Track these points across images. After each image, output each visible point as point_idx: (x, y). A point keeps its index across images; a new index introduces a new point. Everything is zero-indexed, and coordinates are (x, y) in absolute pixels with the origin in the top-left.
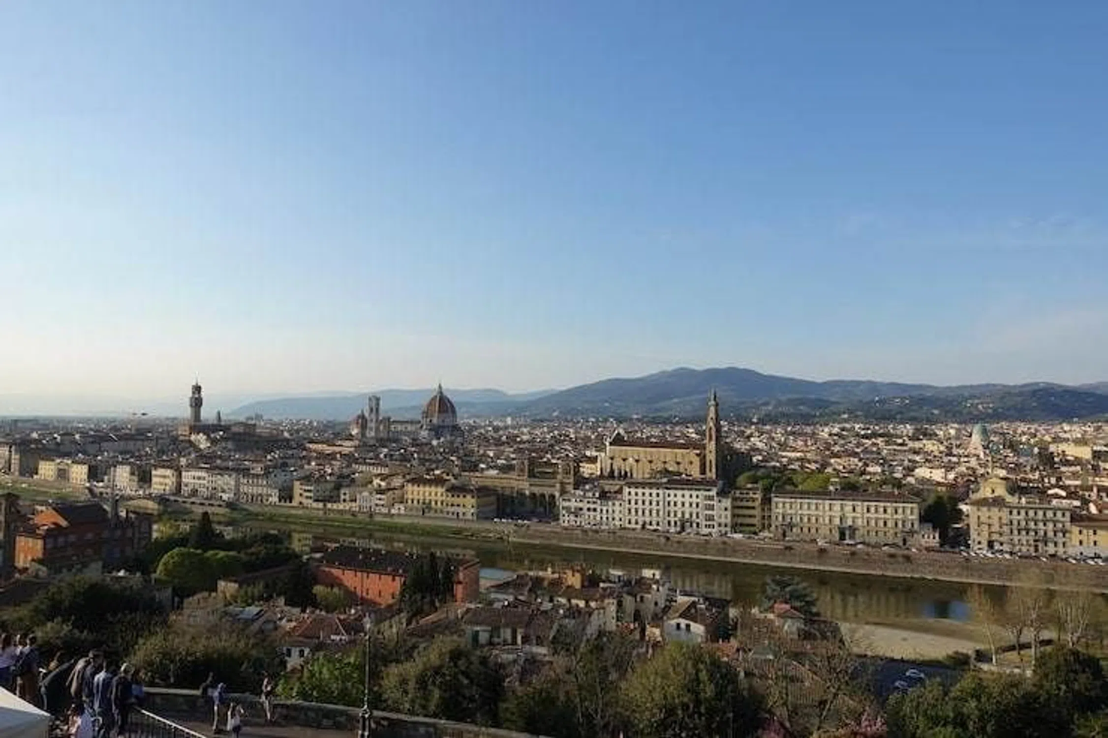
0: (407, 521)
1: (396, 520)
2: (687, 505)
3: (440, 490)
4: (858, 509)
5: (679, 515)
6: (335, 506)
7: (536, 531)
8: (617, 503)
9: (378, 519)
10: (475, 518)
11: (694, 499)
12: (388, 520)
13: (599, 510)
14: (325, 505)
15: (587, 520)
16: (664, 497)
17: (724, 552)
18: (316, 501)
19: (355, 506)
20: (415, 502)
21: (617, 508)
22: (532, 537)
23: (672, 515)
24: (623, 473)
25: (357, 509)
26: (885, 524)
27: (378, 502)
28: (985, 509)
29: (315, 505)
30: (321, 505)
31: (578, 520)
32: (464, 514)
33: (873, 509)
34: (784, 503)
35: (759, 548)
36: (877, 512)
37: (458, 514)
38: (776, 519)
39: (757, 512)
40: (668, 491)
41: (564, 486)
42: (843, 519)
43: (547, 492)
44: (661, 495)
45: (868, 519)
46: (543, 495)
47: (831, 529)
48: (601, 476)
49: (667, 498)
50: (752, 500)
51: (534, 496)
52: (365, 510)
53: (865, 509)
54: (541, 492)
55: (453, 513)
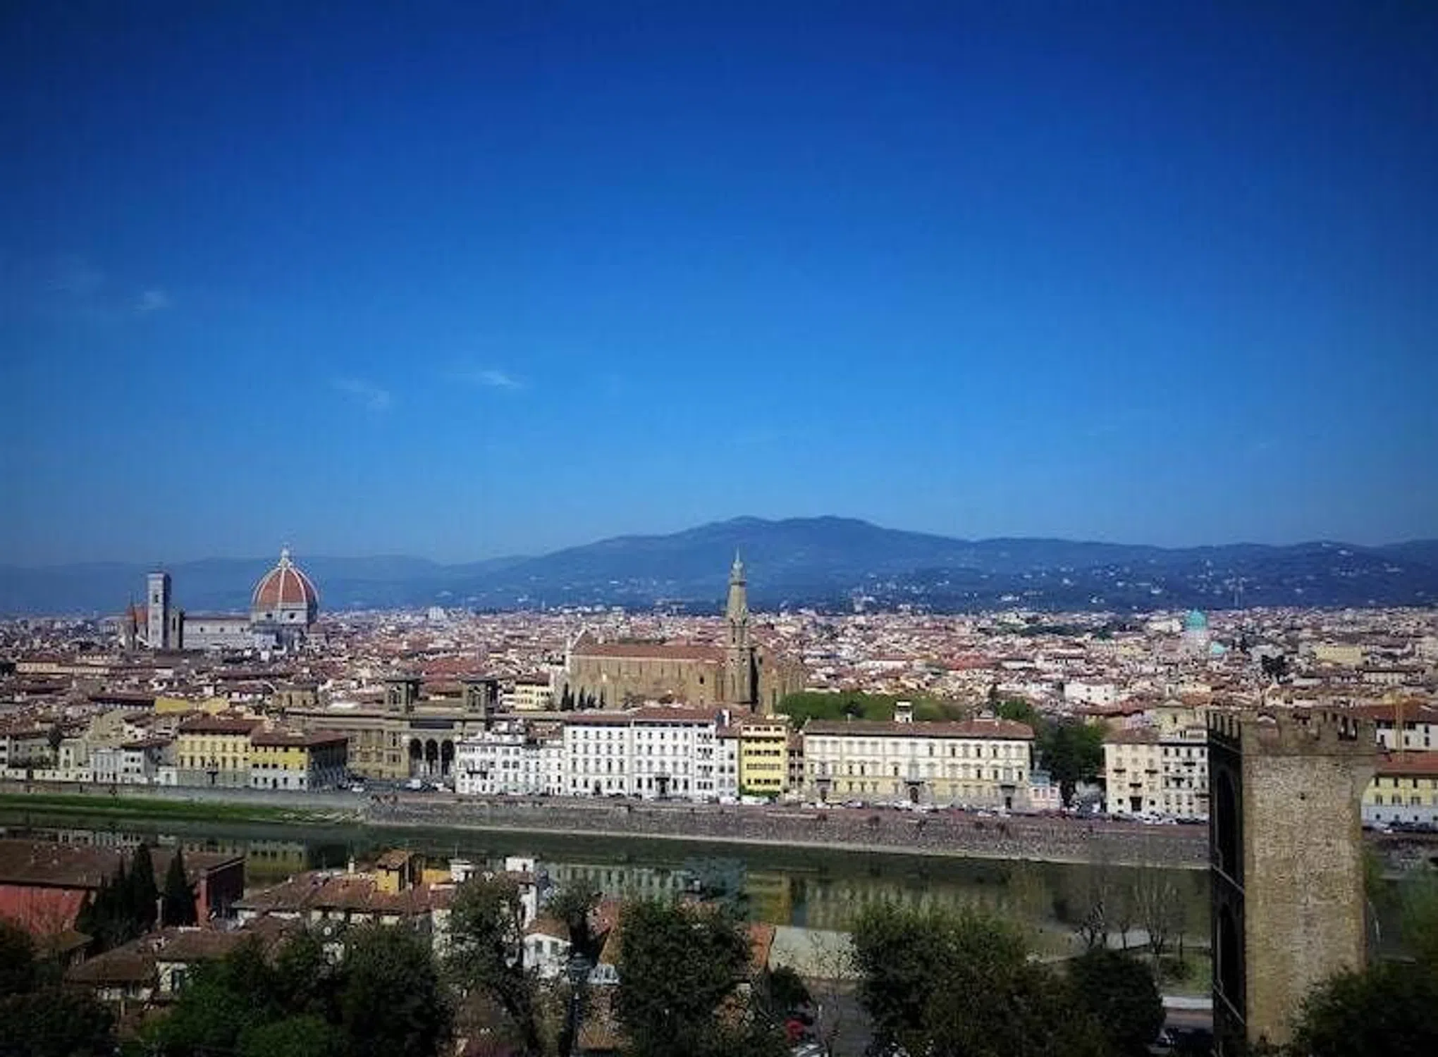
0: (180, 798)
1: (160, 796)
2: (668, 750)
3: (242, 740)
4: (937, 751)
5: (656, 767)
6: (48, 775)
8: (554, 752)
9: (129, 794)
10: (305, 787)
11: (680, 741)
12: (145, 796)
13: (522, 764)
14: (30, 775)
15: (499, 781)
16: (631, 739)
17: (720, 828)
18: (13, 765)
19: (86, 775)
20: (198, 762)
21: (554, 761)
22: (399, 816)
23: (645, 768)
24: (587, 699)
25: (91, 778)
26: (979, 774)
27: (130, 765)
28: (1127, 748)
29: (10, 773)
30: (22, 774)
31: (488, 782)
32: (285, 780)
33: (959, 751)
35: (779, 820)
36: (966, 755)
37: (275, 781)
38: (810, 773)
39: (782, 760)
40: (639, 728)
41: (469, 724)
42: (914, 765)
43: (439, 736)
44: (626, 735)
45: (953, 766)
46: (432, 744)
47: (896, 785)
48: (549, 707)
49: (637, 741)
50: (777, 740)
51: (415, 747)
52: (105, 780)
53: (948, 750)
54: (428, 738)
55: (265, 780)
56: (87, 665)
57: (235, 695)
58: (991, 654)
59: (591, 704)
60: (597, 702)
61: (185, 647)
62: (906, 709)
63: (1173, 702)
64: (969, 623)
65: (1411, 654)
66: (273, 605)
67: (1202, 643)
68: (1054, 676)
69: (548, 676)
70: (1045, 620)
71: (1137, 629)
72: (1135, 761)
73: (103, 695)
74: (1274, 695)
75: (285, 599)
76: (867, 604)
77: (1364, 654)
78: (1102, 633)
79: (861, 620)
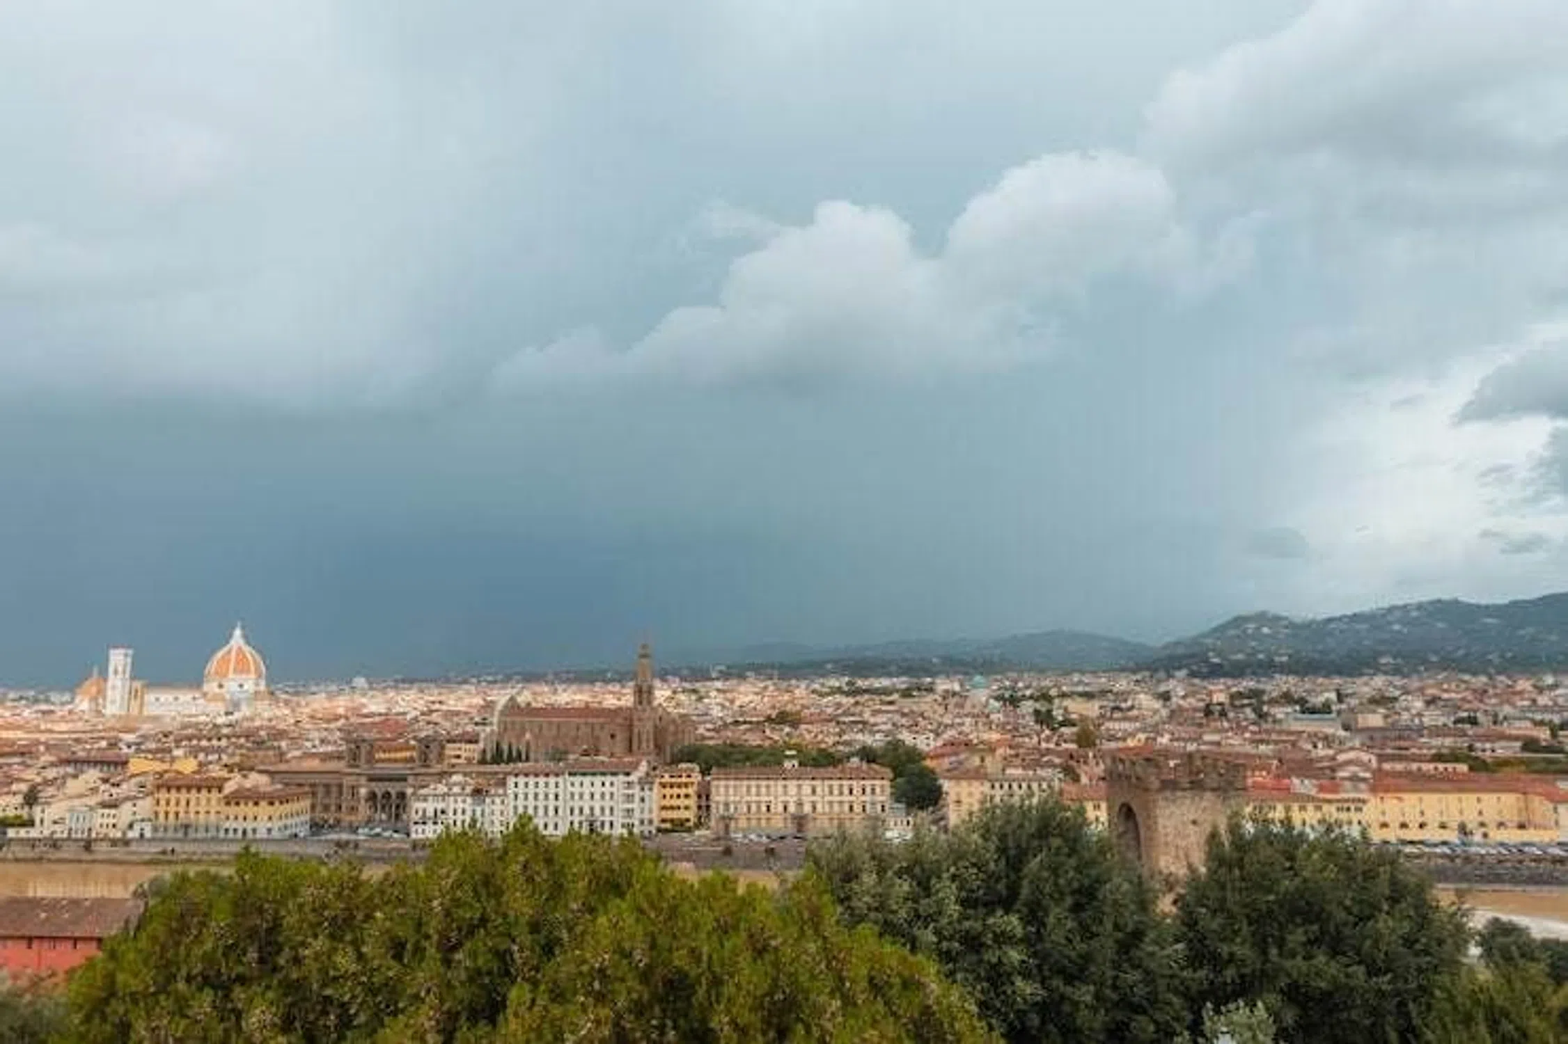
0: (153, 850)
2: (597, 796)
3: (213, 796)
4: (819, 790)
5: (587, 811)
7: (371, 849)
8: (498, 800)
9: (103, 848)
11: (607, 789)
13: (469, 810)
16: (565, 787)
19: (60, 831)
20: (172, 817)
21: (498, 807)
23: (577, 812)
24: (514, 754)
25: (65, 834)
26: (851, 808)
27: (105, 820)
28: (965, 784)
32: (255, 830)
33: (835, 790)
34: (727, 787)
36: (841, 793)
37: (244, 832)
38: (717, 810)
39: (692, 802)
40: (572, 779)
41: (420, 778)
42: (800, 804)
43: (393, 789)
44: (561, 785)
45: (831, 803)
46: (387, 795)
47: (785, 819)
48: (483, 762)
49: (570, 789)
50: (686, 785)
51: (372, 797)
52: (79, 836)
53: (827, 790)
54: (383, 790)
55: (235, 830)
56: (51, 731)
57: (201, 756)
58: (829, 711)
59: (519, 758)
60: (524, 757)
61: (145, 713)
62: (793, 757)
63: (981, 746)
64: (803, 686)
65: (1132, 708)
66: (225, 676)
67: (984, 699)
68: (883, 727)
69: (478, 735)
70: (860, 683)
71: (930, 690)
72: (970, 794)
73: (74, 757)
74: (1048, 740)
75: (235, 671)
76: (721, 672)
77: (1101, 707)
78: (906, 694)
79: (719, 684)
